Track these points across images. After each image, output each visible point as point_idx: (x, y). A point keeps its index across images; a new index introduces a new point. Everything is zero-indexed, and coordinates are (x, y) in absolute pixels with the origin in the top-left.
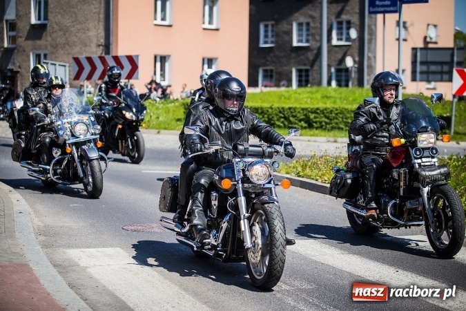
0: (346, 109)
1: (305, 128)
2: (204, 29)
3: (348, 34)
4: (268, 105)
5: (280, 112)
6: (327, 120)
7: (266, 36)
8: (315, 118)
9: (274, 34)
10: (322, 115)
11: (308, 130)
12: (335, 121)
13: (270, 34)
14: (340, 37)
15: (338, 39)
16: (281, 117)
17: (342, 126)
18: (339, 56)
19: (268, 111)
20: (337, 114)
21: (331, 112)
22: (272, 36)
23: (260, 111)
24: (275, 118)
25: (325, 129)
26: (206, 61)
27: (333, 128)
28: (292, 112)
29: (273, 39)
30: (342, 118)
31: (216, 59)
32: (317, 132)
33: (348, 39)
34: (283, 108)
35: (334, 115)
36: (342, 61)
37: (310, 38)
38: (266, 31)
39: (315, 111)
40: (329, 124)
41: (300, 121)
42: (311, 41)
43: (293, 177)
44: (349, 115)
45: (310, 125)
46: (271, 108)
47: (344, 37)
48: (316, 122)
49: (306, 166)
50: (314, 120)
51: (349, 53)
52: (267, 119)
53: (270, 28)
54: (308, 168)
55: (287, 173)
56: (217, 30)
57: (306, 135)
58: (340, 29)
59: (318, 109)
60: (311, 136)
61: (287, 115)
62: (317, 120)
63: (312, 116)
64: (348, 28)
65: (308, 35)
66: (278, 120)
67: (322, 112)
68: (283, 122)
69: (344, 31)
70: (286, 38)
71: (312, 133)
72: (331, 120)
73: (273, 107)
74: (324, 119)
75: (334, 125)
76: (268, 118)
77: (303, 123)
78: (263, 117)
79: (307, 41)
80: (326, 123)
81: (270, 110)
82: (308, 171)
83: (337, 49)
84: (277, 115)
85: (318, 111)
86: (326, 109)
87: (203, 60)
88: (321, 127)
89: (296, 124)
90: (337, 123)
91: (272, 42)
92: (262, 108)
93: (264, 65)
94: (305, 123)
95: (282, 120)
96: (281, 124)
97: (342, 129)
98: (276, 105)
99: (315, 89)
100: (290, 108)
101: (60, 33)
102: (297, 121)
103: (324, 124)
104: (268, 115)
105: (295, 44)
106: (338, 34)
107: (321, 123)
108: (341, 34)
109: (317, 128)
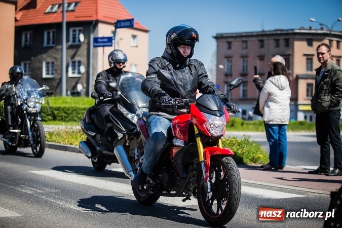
0: (79, 108)
1: (51, 120)
3: (79, 70)
6: (66, 115)
8: (58, 113)
9: (31, 69)
10: (63, 112)
11: (53, 122)
12: (71, 115)
13: (28, 69)
14: (74, 71)
15: (73, 73)
17: (76, 119)
18: (73, 84)
20: (72, 111)
21: (69, 109)
22: (29, 71)
25: (64, 121)
27: (70, 120)
29: (30, 73)
30: (76, 113)
32: (59, 122)
33: (79, 73)
35: (70, 111)
36: (75, 87)
37: (54, 72)
39: (58, 109)
40: (67, 117)
41: (48, 115)
42: (55, 74)
44: (80, 112)
45: (55, 118)
47: (76, 71)
48: (58, 116)
49: (53, 134)
50: (58, 115)
51: (80, 81)
53: (28, 66)
54: (54, 135)
57: (52, 124)
58: (74, 66)
59: (60, 107)
60: (55, 124)
62: (60, 115)
63: (56, 112)
64: (79, 66)
65: (53, 70)
67: (63, 109)
69: (77, 67)
70: (38, 72)
71: (56, 123)
72: (68, 115)
74: (64, 114)
75: (70, 118)
77: (50, 117)
79: (52, 74)
80: (65, 117)
82: (54, 138)
83: (72, 80)
85: (60, 109)
86: (65, 108)
88: (62, 119)
89: (45, 117)
90: (72, 117)
94: (51, 116)
97: (76, 121)
99: (57, 97)
102: (46, 116)
103: (63, 117)
105: (44, 76)
106: (72, 70)
107: (62, 116)
108: (75, 69)
109: (59, 120)
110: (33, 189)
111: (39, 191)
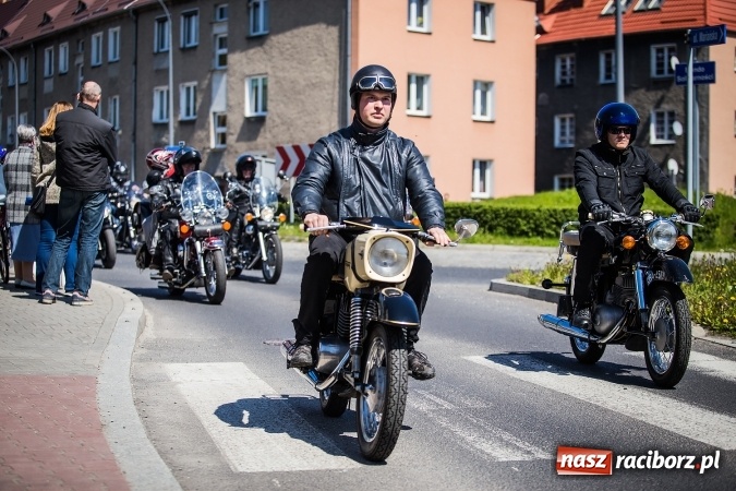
2: (475, 121)
3: (671, 129)
4: (535, 207)
5: (551, 216)
7: (563, 134)
9: (573, 130)
13: (568, 131)
14: (660, 134)
15: (658, 137)
16: (553, 223)
18: (660, 160)
19: (534, 215)
22: (571, 133)
23: (523, 215)
24: (544, 224)
26: (477, 164)
28: (566, 216)
29: (573, 138)
31: (491, 161)
33: (672, 136)
34: (555, 211)
36: (664, 164)
38: (563, 127)
43: (539, 287)
46: (539, 210)
47: (666, 134)
51: (672, 154)
52: (533, 226)
53: (568, 123)
55: (532, 283)
56: (492, 122)
58: (660, 122)
61: (560, 220)
64: (671, 122)
66: (548, 227)
68: (554, 230)
69: (666, 126)
70: (589, 136)
73: (542, 209)
76: (535, 224)
78: (528, 222)
81: (537, 213)
83: (657, 150)
84: (546, 220)
87: (474, 162)
91: (571, 141)
92: (526, 211)
93: (560, 172)
95: (554, 226)
96: (553, 233)
98: (545, 207)
100: (564, 211)
101: (283, 128)
104: (535, 221)
106: (657, 130)
108: (662, 129)
110: (438, 400)
111: (446, 405)
